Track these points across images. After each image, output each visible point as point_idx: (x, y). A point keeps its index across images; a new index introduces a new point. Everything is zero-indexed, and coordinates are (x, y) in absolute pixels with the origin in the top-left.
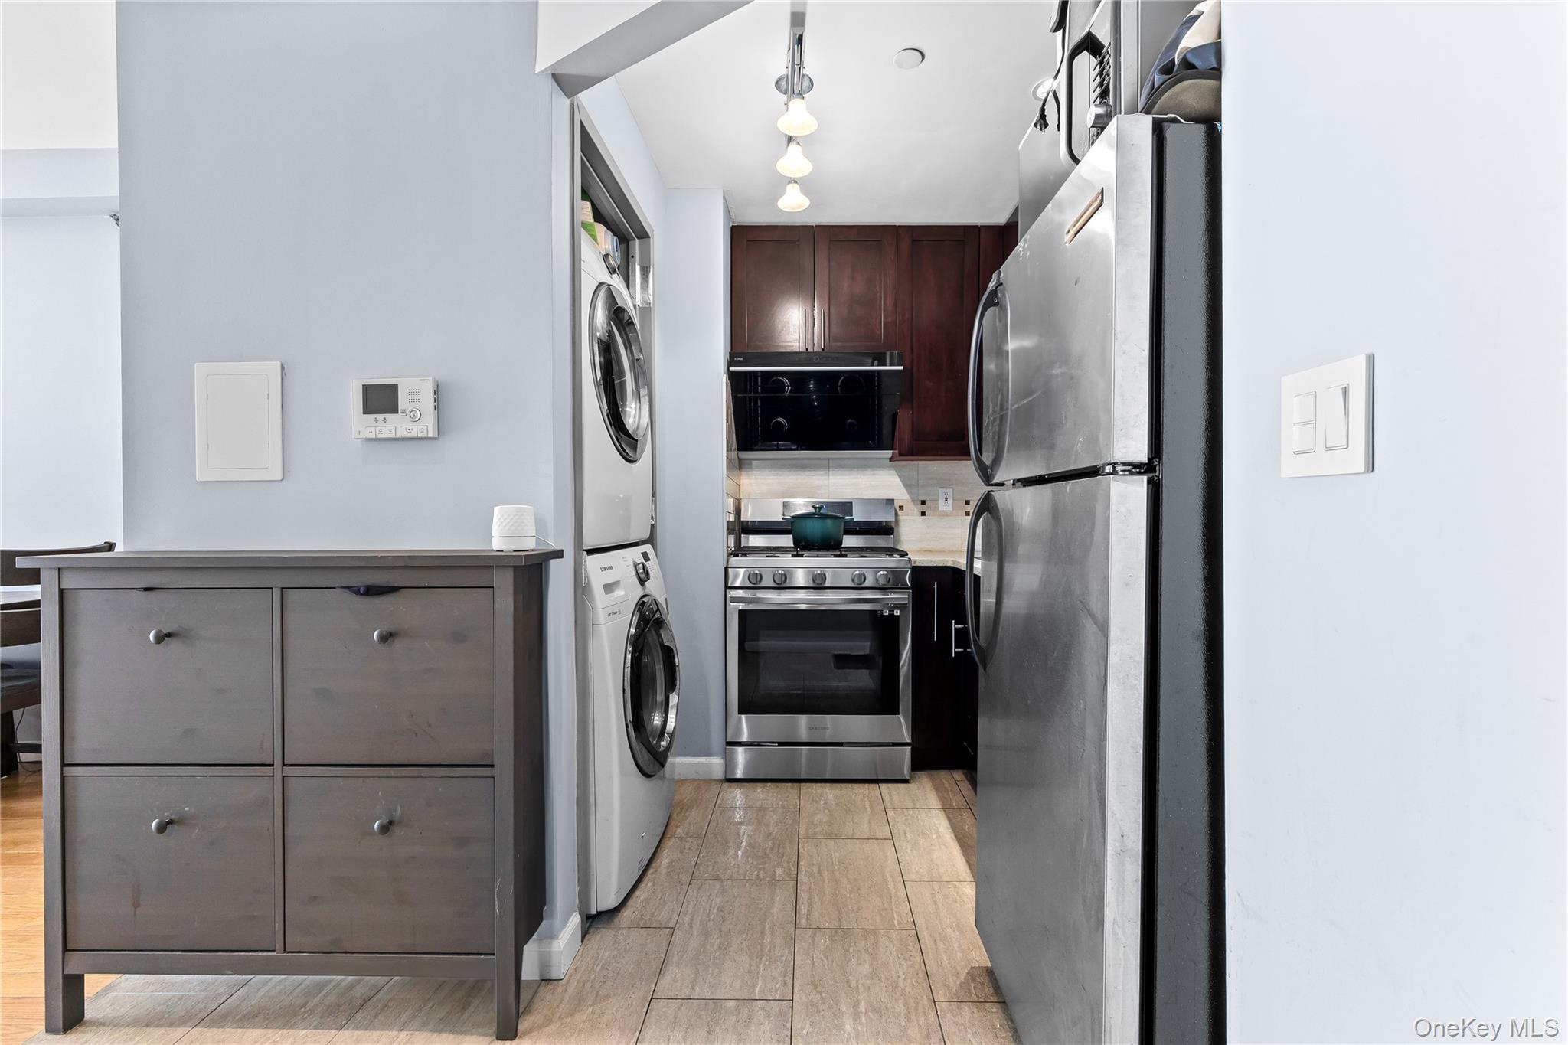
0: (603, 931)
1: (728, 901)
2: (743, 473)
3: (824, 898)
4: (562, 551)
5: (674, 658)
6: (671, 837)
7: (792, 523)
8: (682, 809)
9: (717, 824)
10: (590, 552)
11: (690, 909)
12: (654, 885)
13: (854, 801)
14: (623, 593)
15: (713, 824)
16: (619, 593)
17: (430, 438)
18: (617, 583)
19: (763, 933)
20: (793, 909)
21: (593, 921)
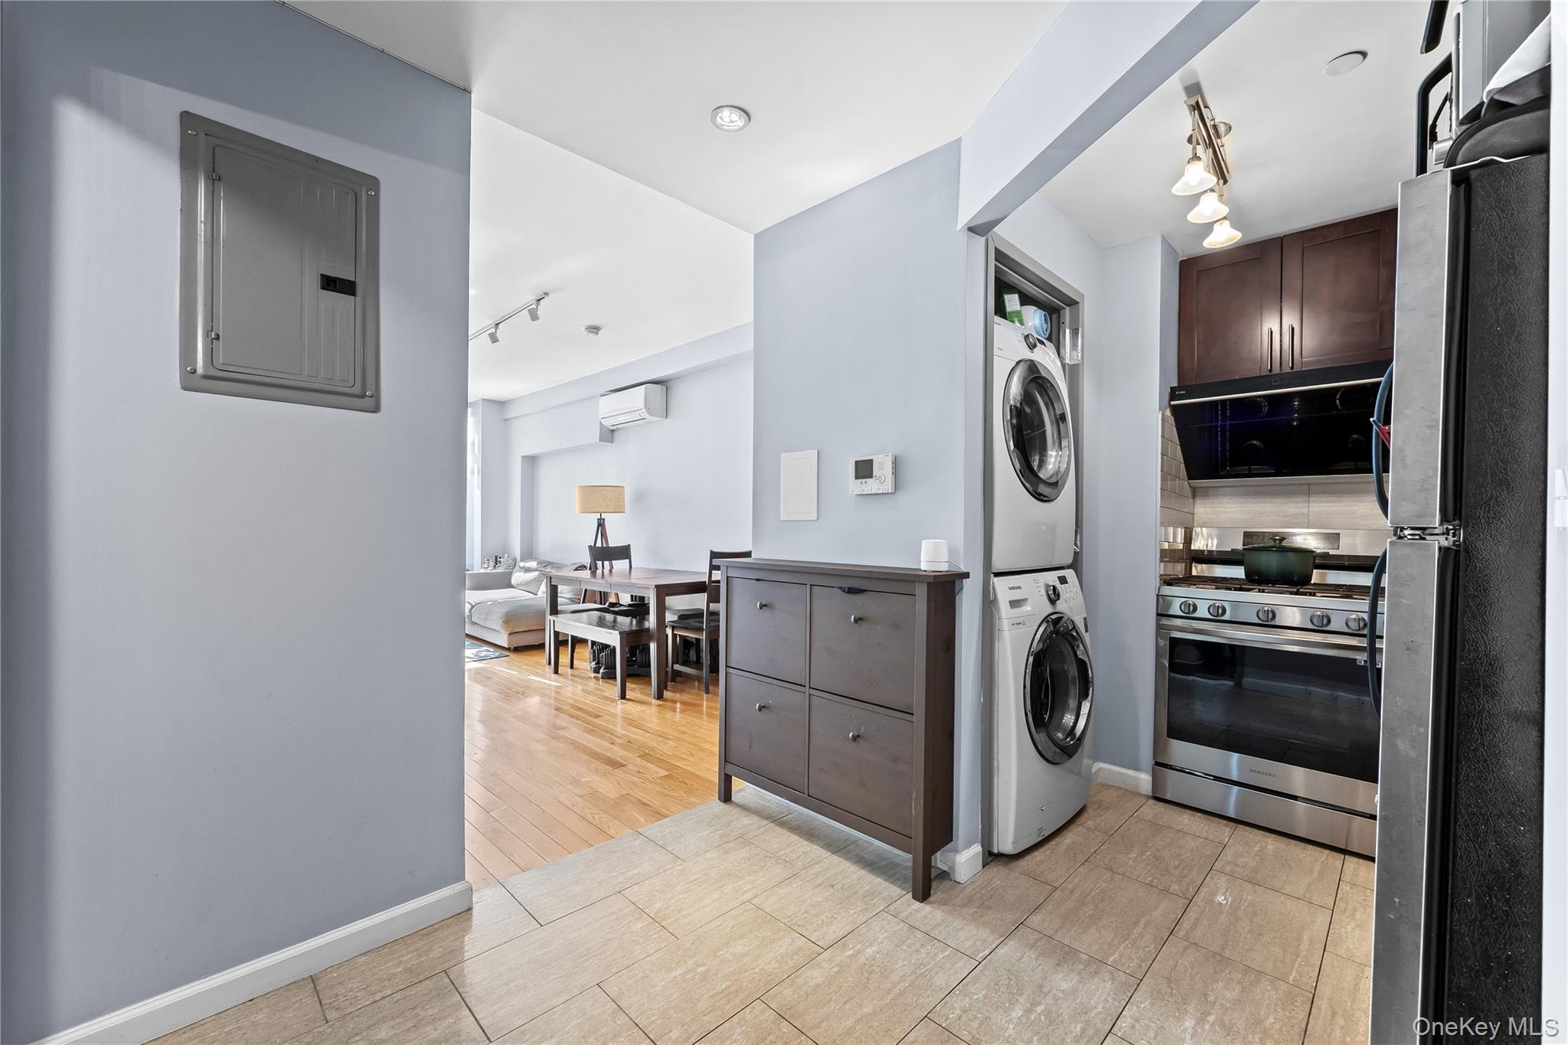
0: (1001, 867)
1: (1112, 889)
2: (1198, 501)
3: (1214, 925)
4: (969, 573)
5: (1088, 670)
6: (1080, 825)
7: (1243, 554)
8: (1099, 808)
9: (1129, 830)
10: (997, 575)
11: (1076, 881)
12: (1051, 853)
13: (1300, 860)
14: (1030, 609)
15: (1125, 827)
16: (1027, 608)
17: (891, 493)
18: (1025, 600)
19: (1136, 924)
20: (1175, 920)
21: (992, 857)
